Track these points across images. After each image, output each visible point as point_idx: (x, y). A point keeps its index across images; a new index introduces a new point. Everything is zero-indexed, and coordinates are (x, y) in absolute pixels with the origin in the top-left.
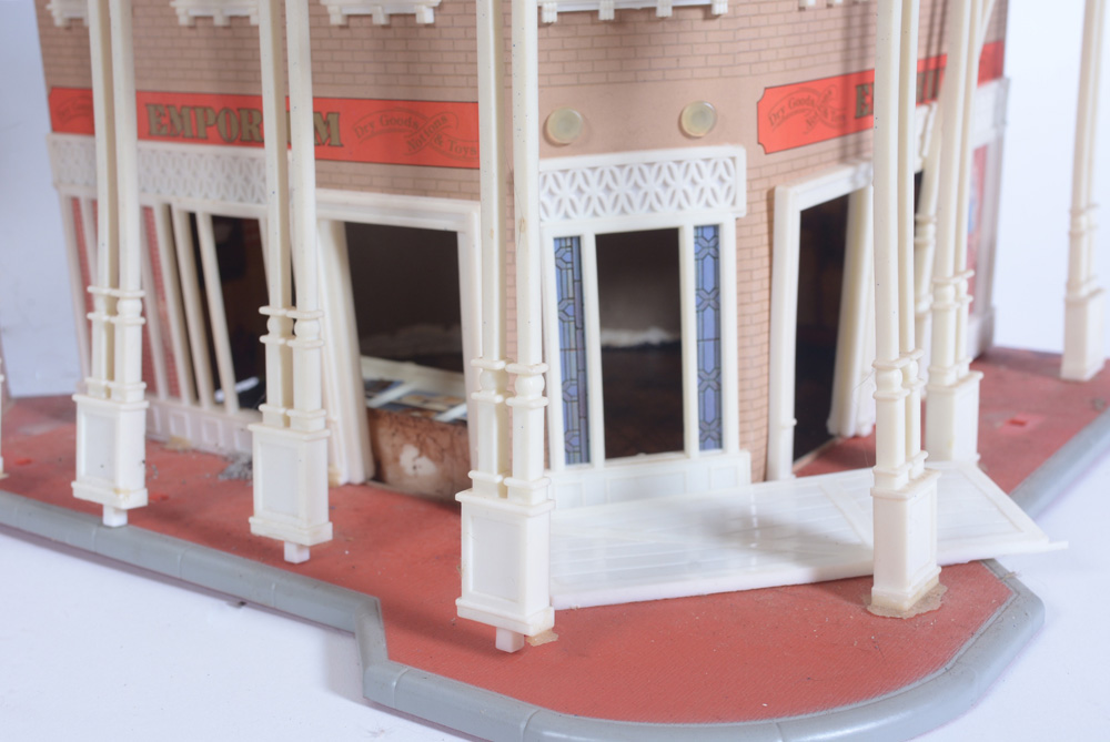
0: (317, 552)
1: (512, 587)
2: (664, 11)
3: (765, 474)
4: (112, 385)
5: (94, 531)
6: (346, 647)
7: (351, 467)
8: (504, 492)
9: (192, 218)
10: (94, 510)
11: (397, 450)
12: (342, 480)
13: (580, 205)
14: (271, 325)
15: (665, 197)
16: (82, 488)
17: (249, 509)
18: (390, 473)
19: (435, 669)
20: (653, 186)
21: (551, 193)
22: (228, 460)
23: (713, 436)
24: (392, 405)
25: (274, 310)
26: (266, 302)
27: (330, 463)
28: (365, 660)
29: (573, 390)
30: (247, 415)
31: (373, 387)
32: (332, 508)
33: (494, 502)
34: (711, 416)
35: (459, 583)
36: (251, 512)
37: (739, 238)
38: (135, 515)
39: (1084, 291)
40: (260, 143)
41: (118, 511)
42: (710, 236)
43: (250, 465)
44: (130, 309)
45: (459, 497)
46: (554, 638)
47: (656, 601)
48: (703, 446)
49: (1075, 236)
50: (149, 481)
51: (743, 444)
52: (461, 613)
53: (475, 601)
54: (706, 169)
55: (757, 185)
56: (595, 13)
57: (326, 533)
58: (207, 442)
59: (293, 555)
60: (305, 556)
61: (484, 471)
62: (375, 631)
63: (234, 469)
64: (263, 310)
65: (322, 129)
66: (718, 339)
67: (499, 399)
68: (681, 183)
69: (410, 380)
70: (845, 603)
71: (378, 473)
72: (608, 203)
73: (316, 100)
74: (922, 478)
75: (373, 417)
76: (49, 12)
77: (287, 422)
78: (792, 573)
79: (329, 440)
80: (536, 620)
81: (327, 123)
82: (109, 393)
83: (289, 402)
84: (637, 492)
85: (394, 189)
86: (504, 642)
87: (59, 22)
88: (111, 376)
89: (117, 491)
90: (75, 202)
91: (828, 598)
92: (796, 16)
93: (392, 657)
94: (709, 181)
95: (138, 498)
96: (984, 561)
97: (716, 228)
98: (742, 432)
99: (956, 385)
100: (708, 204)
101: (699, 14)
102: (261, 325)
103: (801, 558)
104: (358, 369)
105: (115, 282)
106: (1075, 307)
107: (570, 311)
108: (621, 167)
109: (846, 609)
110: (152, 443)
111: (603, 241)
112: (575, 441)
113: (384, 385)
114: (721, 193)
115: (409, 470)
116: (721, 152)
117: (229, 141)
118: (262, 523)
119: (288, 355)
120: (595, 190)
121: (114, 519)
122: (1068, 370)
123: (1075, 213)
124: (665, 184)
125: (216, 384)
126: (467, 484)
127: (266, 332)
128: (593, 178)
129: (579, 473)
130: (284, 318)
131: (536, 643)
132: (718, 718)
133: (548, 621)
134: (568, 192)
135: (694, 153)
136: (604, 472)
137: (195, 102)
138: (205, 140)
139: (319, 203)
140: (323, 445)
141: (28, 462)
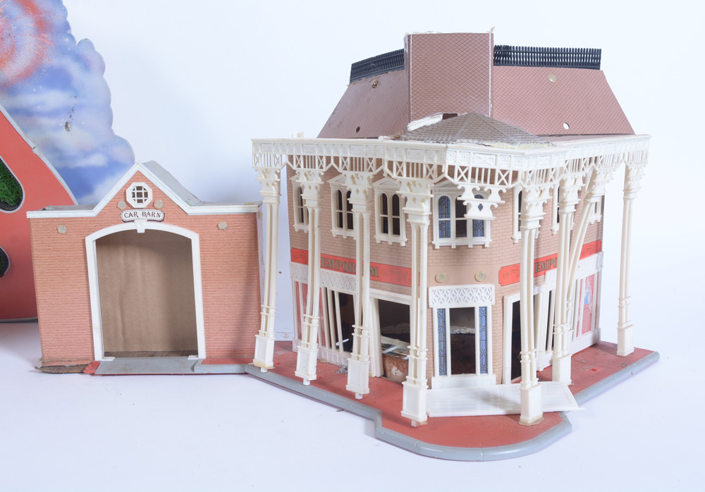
0: (364, 396)
1: (416, 409)
2: (471, 246)
3: (501, 381)
4: (309, 344)
5: (300, 386)
6: (371, 424)
7: (377, 372)
8: (415, 382)
9: (333, 292)
10: (301, 380)
11: (391, 367)
12: (374, 376)
13: (445, 300)
14: (355, 330)
15: (471, 298)
16: (298, 373)
17: (346, 383)
18: (388, 374)
19: (394, 430)
20: (467, 295)
21: (437, 296)
22: (340, 367)
23: (485, 369)
24: (390, 352)
25: (356, 326)
26: (354, 324)
27: (370, 370)
28: (376, 426)
29: (442, 353)
30: (346, 354)
31: (385, 347)
32: (370, 384)
33: (412, 385)
34: (484, 363)
35: (402, 406)
36: (347, 384)
37: (493, 311)
38: (312, 382)
39: (624, 326)
40: (355, 273)
41: (308, 380)
42: (484, 310)
43: (346, 369)
44: (316, 322)
45: (403, 383)
46: (427, 423)
47: (459, 417)
48: (481, 372)
49: (620, 308)
50: (317, 373)
51: (494, 372)
52: (402, 415)
53: (406, 412)
54: (483, 291)
55: (499, 295)
56: (450, 246)
57: (367, 391)
58: (333, 361)
59: (358, 397)
60: (361, 397)
61: (410, 377)
62: (379, 419)
63: (341, 370)
64: (353, 326)
65: (373, 271)
66: (486, 340)
67: (414, 357)
68: (475, 294)
69: (397, 345)
70: (513, 421)
71: (385, 374)
72: (453, 300)
73: (371, 263)
74: (536, 386)
75: (384, 356)
76: (294, 227)
77: (358, 358)
78: (500, 412)
79: (370, 365)
80: (422, 418)
81: (374, 270)
82: (307, 346)
83: (359, 353)
84: (461, 385)
85: (392, 291)
86: (413, 424)
87: (296, 230)
88: (308, 341)
89: (308, 375)
90: (297, 283)
91: (509, 419)
92: (512, 245)
93: (383, 426)
94: (484, 294)
95: (314, 377)
96: (559, 412)
97: (486, 307)
98: (494, 369)
99: (561, 358)
100: (483, 301)
101: (481, 247)
102: (352, 330)
103: (502, 407)
104: (380, 340)
105: (311, 314)
106: (621, 331)
107: (442, 330)
108: (458, 289)
109: (513, 422)
110: (318, 360)
111: (451, 310)
112: (442, 368)
113: (388, 346)
114: (487, 298)
115: (394, 374)
116: (487, 286)
117: (345, 272)
118: (350, 387)
119: (359, 339)
120: (450, 296)
121: (306, 383)
122: (619, 352)
123: (621, 300)
124: (470, 294)
125: (337, 340)
126: (405, 380)
127: (354, 332)
128: (449, 292)
129: (443, 378)
130: (359, 329)
131: (422, 424)
132: (467, 447)
133: (425, 419)
134: (442, 296)
135: (479, 286)
136: (451, 378)
137: (336, 259)
138: (338, 270)
139: (370, 293)
140: (368, 366)
141: (279, 364)
